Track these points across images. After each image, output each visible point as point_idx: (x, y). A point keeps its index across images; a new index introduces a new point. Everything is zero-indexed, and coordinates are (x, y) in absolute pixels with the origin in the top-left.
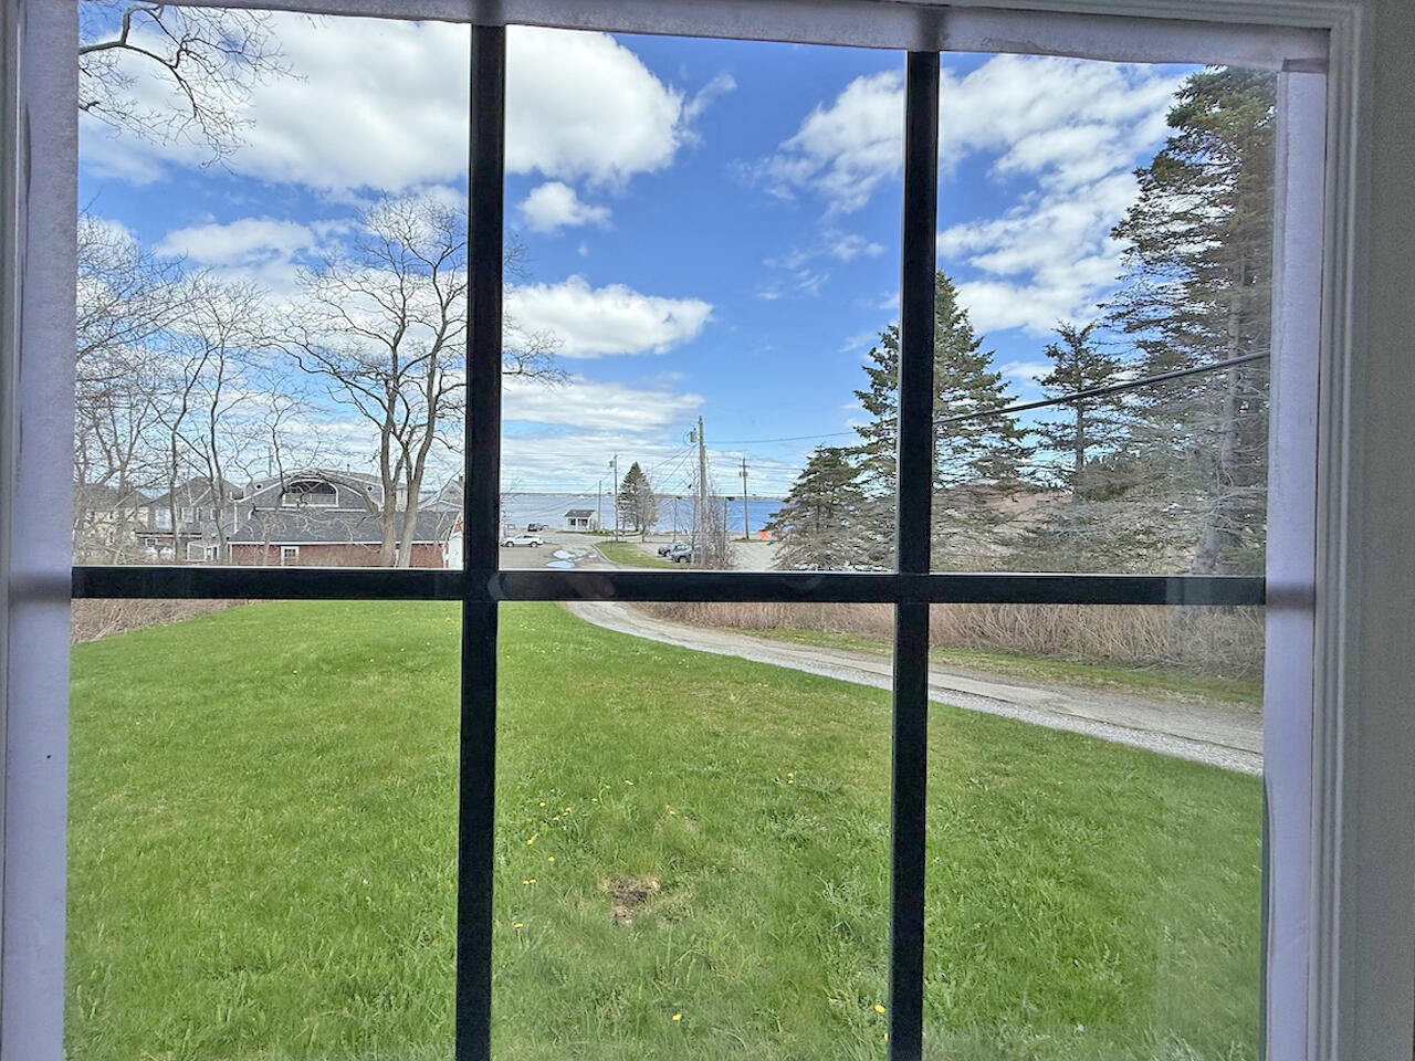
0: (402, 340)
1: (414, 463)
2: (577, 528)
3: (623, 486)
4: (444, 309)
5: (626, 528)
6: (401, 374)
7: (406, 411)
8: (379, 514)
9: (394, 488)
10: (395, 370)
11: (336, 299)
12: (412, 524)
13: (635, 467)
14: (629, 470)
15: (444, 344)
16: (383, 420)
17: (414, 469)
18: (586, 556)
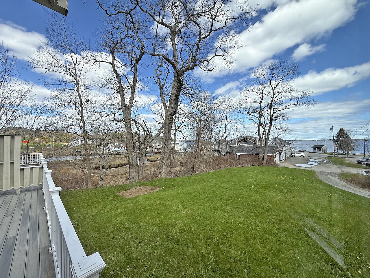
0: (262, 102)
1: (267, 133)
2: (317, 151)
3: (336, 137)
4: (273, 91)
5: (339, 152)
6: (263, 110)
7: (264, 120)
8: (258, 147)
9: (262, 140)
10: (261, 110)
11: (247, 95)
12: (267, 149)
13: (342, 130)
14: (338, 131)
15: (274, 100)
16: (258, 122)
17: (267, 135)
18: (322, 161)
